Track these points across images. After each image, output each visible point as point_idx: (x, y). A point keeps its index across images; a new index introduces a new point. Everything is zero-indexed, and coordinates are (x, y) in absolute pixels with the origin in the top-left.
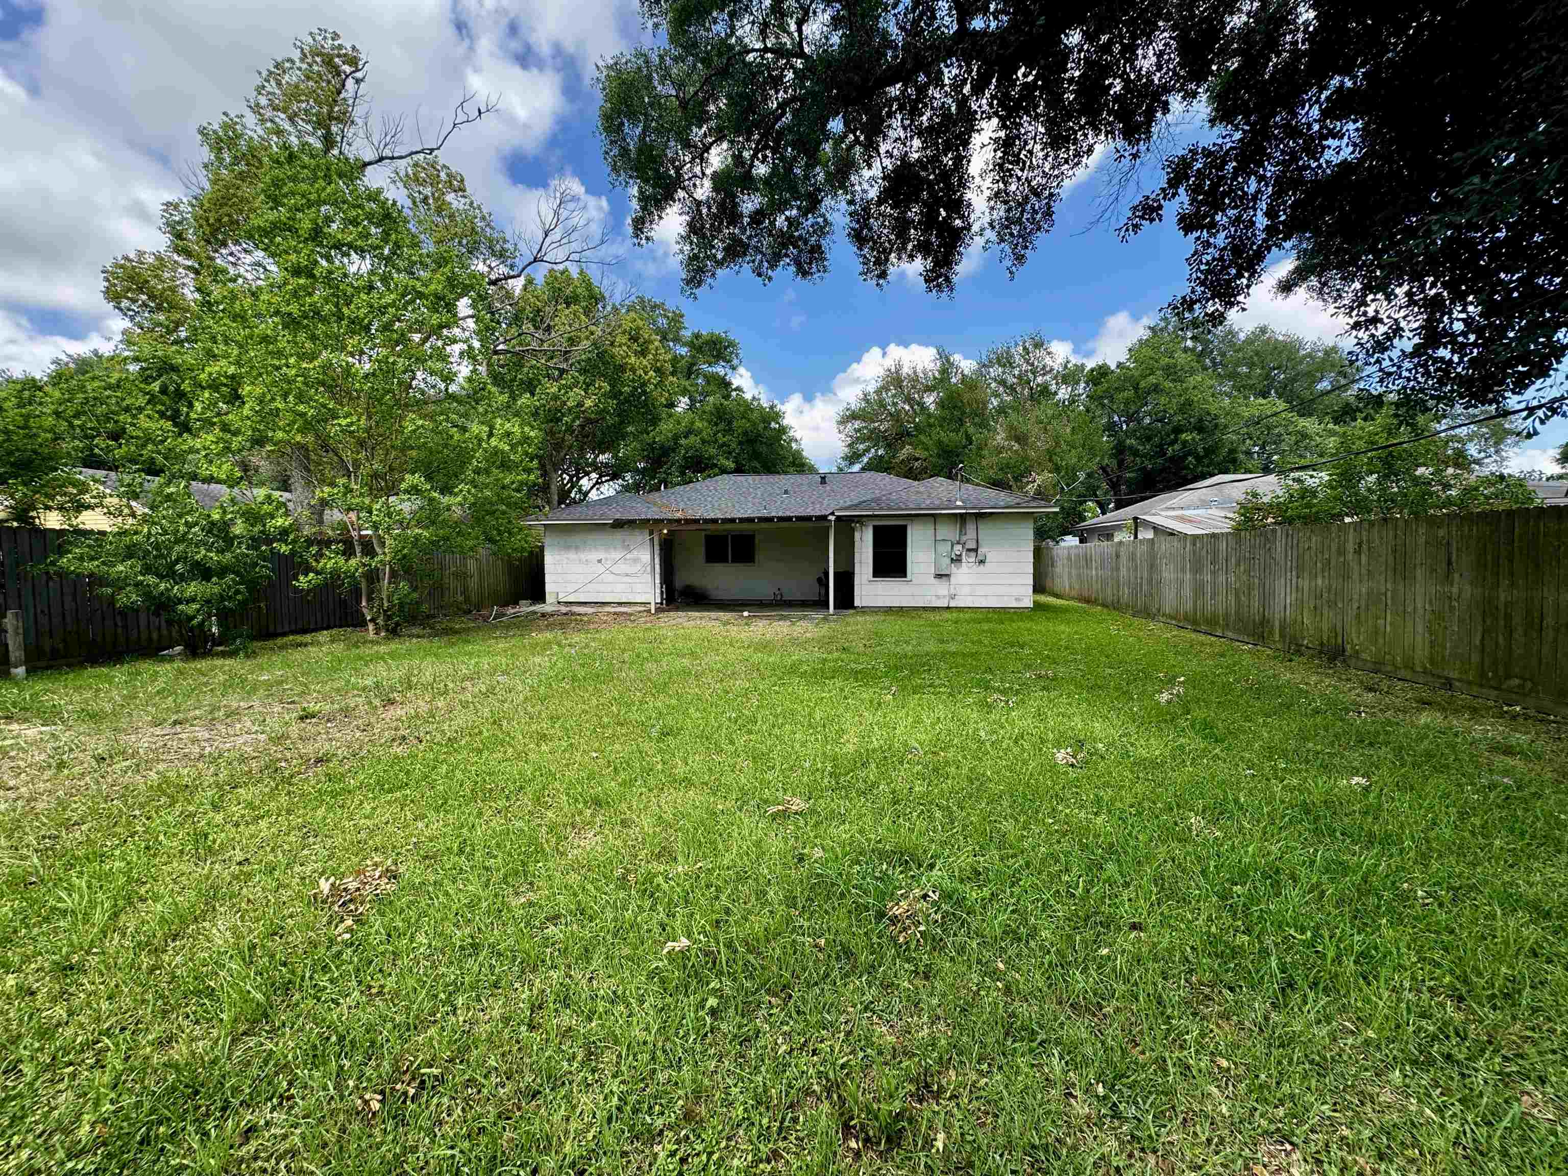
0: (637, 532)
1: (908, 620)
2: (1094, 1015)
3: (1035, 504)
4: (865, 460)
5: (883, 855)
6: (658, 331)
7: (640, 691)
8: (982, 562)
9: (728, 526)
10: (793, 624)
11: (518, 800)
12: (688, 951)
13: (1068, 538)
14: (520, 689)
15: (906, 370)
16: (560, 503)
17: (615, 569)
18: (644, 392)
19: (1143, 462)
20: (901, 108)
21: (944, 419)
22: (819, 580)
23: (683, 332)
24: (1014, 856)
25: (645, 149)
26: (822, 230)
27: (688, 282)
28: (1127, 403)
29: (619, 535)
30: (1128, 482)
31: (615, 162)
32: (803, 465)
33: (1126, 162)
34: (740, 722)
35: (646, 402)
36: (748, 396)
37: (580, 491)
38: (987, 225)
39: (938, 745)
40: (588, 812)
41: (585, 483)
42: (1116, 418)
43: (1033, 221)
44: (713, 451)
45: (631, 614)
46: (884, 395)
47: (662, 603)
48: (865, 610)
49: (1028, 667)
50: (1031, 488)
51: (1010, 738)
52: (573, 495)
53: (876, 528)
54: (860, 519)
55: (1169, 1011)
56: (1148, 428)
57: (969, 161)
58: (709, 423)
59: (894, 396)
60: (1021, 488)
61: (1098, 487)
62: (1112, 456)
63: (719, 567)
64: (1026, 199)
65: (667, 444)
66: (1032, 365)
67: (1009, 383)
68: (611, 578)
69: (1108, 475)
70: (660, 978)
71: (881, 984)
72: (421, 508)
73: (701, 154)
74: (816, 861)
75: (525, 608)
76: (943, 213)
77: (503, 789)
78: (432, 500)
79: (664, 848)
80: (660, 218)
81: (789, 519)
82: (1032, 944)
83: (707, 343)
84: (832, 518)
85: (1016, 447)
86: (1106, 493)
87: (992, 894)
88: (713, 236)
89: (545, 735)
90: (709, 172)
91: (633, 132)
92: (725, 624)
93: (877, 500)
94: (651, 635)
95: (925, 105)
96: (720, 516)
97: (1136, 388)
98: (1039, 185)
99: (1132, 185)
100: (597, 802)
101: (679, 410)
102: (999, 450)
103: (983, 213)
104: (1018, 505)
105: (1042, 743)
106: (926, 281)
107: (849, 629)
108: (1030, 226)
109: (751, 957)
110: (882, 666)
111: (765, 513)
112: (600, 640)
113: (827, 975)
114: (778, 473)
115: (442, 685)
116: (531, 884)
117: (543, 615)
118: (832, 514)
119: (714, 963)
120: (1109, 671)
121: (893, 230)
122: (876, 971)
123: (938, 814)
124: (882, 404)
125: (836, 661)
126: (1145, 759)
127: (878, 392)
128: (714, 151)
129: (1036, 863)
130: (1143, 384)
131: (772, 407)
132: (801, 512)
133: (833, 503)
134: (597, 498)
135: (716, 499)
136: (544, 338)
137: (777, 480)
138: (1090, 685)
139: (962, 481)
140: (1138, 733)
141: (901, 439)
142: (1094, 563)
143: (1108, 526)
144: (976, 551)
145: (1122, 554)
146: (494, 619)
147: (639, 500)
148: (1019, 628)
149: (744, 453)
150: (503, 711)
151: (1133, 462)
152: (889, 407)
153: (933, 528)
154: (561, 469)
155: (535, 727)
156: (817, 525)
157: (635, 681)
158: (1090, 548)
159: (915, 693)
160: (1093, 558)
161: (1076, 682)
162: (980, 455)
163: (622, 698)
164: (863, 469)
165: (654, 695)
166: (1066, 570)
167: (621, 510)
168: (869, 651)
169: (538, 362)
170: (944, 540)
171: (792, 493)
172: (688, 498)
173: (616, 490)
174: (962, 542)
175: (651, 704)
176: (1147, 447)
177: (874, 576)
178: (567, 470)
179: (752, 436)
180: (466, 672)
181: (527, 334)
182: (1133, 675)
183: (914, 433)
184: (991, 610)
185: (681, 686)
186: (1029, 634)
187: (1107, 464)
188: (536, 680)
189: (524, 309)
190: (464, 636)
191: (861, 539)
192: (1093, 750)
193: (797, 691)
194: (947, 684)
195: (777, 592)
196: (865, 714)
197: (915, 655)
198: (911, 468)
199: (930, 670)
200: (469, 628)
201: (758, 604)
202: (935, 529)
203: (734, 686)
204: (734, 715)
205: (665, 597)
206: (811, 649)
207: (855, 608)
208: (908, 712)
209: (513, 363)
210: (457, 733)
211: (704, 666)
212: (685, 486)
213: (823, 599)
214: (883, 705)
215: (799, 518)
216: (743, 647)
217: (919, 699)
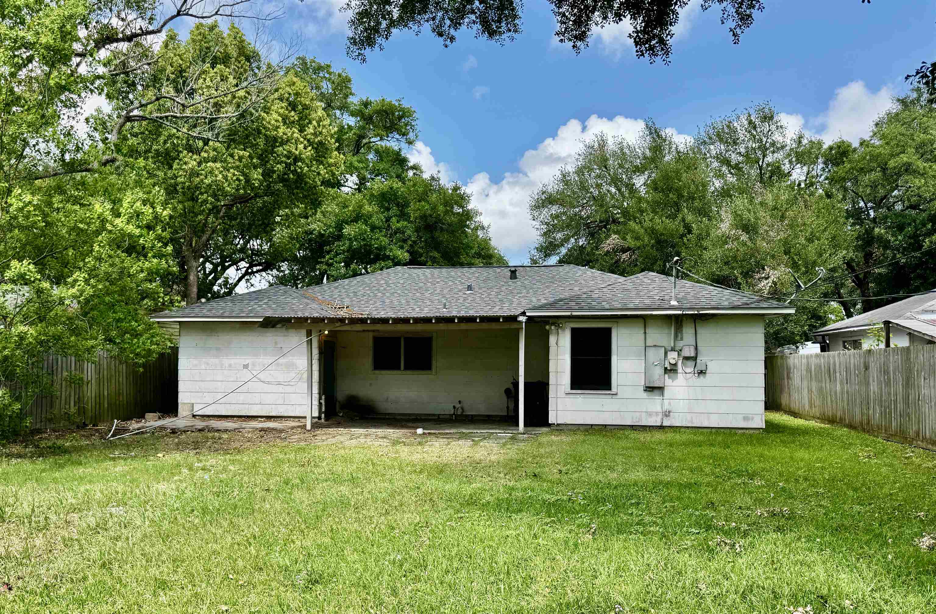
0: (292, 332)
1: (612, 441)
3: (765, 305)
4: (564, 251)
6: (322, 97)
7: (286, 526)
8: (702, 373)
9: (400, 327)
10: (476, 443)
13: (807, 345)
14: (138, 523)
15: (611, 145)
16: (199, 298)
17: (262, 376)
19: (895, 256)
21: (658, 203)
22: (508, 392)
23: (351, 99)
28: (874, 186)
29: (271, 336)
30: (879, 279)
32: (490, 257)
34: (406, 566)
36: (426, 176)
37: (226, 282)
41: (232, 273)
42: (862, 204)
44: (385, 241)
45: (281, 431)
46: (587, 175)
47: (319, 418)
48: (560, 428)
49: (759, 501)
50: (765, 286)
51: (736, 592)
52: (216, 288)
53: (575, 332)
54: (556, 321)
56: (900, 215)
58: (380, 206)
59: (598, 176)
60: (751, 285)
61: (842, 285)
62: (857, 248)
63: (388, 375)
66: (760, 141)
67: (733, 162)
68: (260, 386)
69: (853, 270)
72: (29, 301)
75: (152, 422)
78: (39, 292)
81: (471, 319)
83: (379, 112)
84: (523, 319)
85: (744, 237)
86: (851, 293)
89: (164, 582)
92: (395, 443)
93: (576, 299)
94: (303, 457)
96: (391, 314)
97: (884, 170)
102: (725, 240)
104: (745, 306)
105: (776, 598)
106: (636, 44)
107: (542, 451)
110: (580, 496)
111: (444, 313)
112: (240, 462)
114: (462, 265)
115: (42, 519)
117: (174, 431)
118: (523, 314)
120: (857, 508)
124: (583, 187)
125: (525, 490)
127: (580, 171)
130: (892, 163)
131: (456, 189)
132: (488, 311)
133: (524, 302)
134: (246, 291)
135: (388, 294)
136: (186, 104)
137: (459, 274)
138: (834, 525)
139: (677, 277)
140: (893, 587)
141: (605, 227)
142: (838, 374)
143: (854, 331)
144: (695, 359)
145: (872, 365)
146: (113, 436)
147: (296, 295)
148: (748, 453)
149: (421, 242)
150: (115, 551)
151: (883, 255)
152: (592, 190)
153: (643, 331)
154: (203, 256)
155: (154, 571)
156: (507, 326)
157: (281, 514)
158: (834, 357)
159: (619, 532)
160: (837, 370)
161: (817, 521)
162: (701, 246)
163: (263, 535)
164: (561, 262)
165: (302, 531)
166: (805, 383)
167: (274, 306)
168: (564, 478)
169: (178, 130)
170: (655, 346)
171: (477, 289)
172: (355, 293)
173: (269, 282)
174: (677, 348)
175: (298, 543)
176: (899, 238)
177: (572, 388)
178: (210, 257)
179: (431, 221)
180: (74, 501)
181: (167, 98)
182: (888, 514)
183: (622, 220)
184: (714, 430)
185: (337, 520)
186: (760, 461)
187: (851, 258)
188: (158, 513)
189: (163, 70)
190: (75, 457)
191: (557, 344)
192: (838, 608)
193: (477, 528)
194: (659, 521)
195: (458, 406)
196: (558, 557)
197: (620, 485)
198: (617, 262)
199: (638, 504)
200: (82, 446)
201: (434, 420)
202: (645, 333)
203: (401, 520)
204: (399, 557)
205: (323, 409)
206: (496, 474)
207: (549, 425)
208: (611, 557)
209: (150, 131)
210: (56, 579)
211: (366, 495)
212: (351, 279)
213: (512, 413)
214: (580, 547)
215: (484, 319)
216: (415, 471)
217: (625, 540)
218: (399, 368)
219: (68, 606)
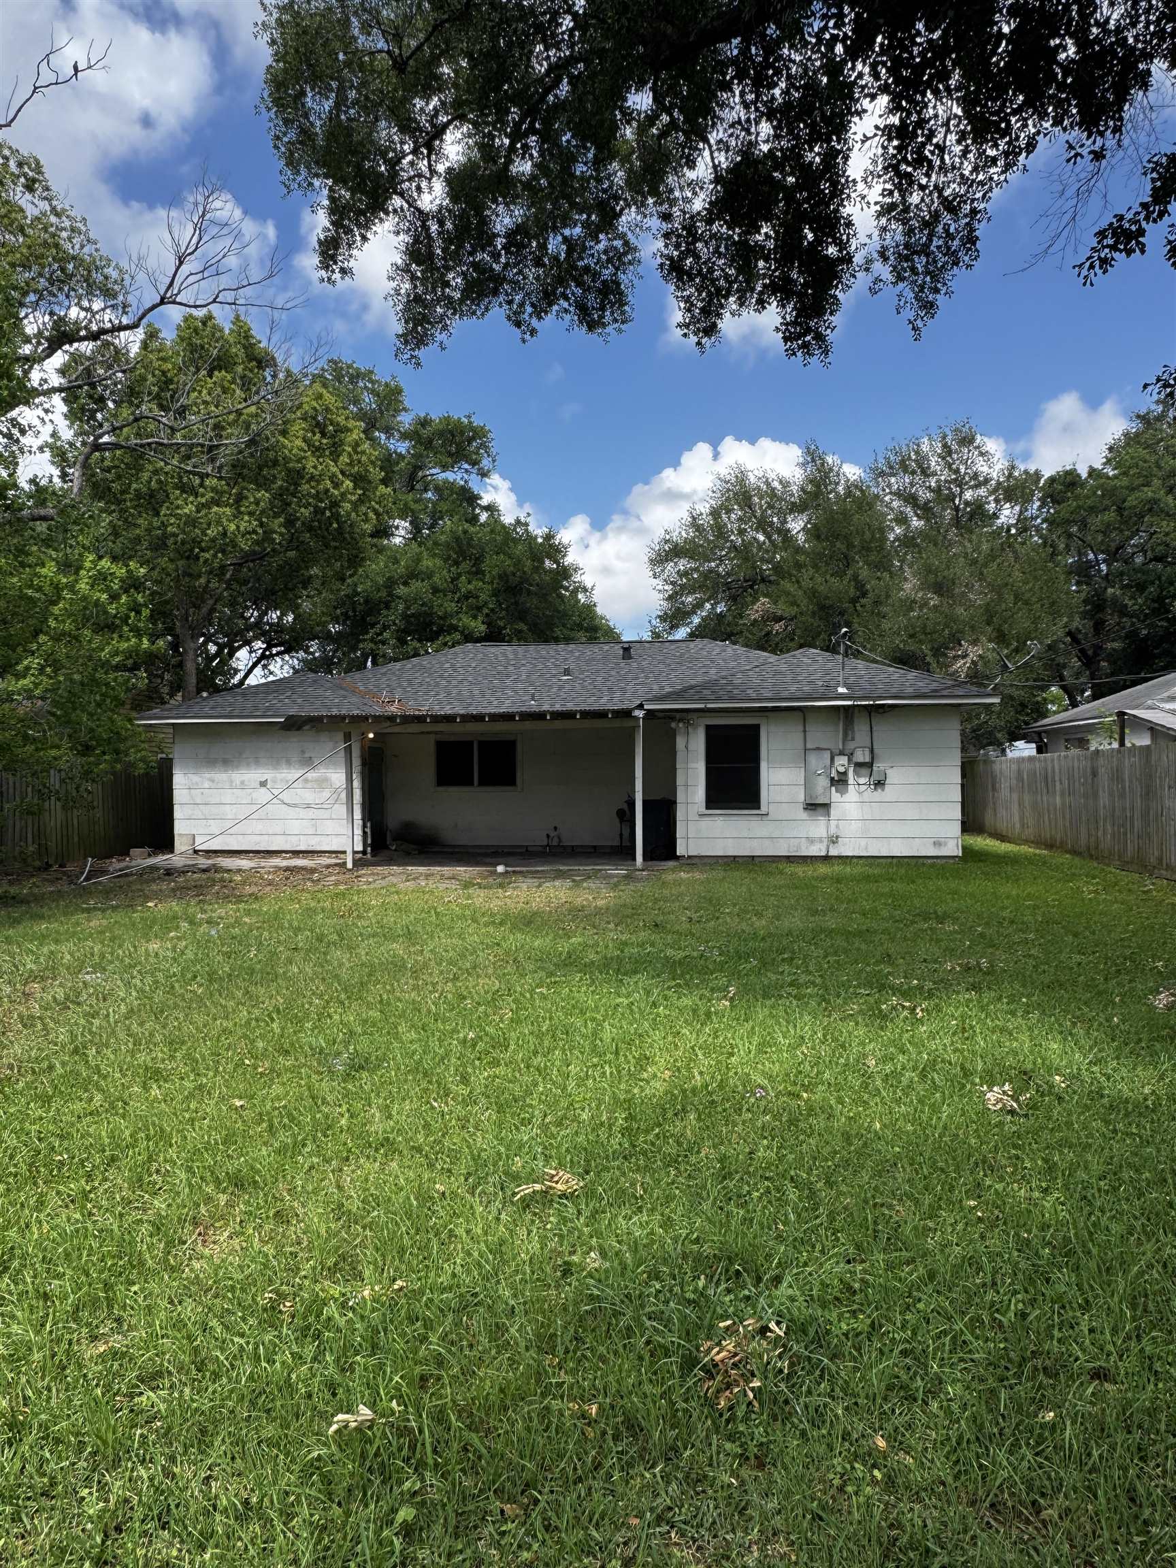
0: (324, 736)
1: (761, 878)
2: (1028, 1522)
3: (961, 692)
4: (696, 620)
5: (701, 1264)
6: (362, 416)
7: (321, 997)
8: (880, 784)
9: (472, 727)
10: (577, 884)
11: (105, 1179)
12: (370, 1428)
13: (1020, 744)
14: (122, 994)
16: (199, 691)
17: (285, 796)
18: (336, 516)
19: (1133, 624)
20: (741, 76)
21: (820, 555)
22: (620, 814)
23: (401, 417)
24: (911, 1261)
25: (338, 130)
26: (622, 256)
27: (405, 338)
28: (1107, 531)
29: (294, 742)
30: (1113, 656)
31: (292, 154)
33: (1085, 163)
34: (480, 1046)
35: (340, 530)
36: (508, 519)
38: (875, 255)
39: (798, 1082)
40: (223, 1199)
41: (244, 657)
42: (1091, 556)
43: (948, 252)
44: (451, 607)
45: (313, 871)
46: (724, 519)
47: (364, 852)
48: (693, 862)
49: (950, 952)
50: (961, 666)
51: (914, 1069)
53: (710, 732)
54: (684, 716)
55: (1147, 1512)
56: (1141, 570)
57: (846, 158)
58: (446, 560)
59: (740, 520)
60: (943, 666)
61: (1064, 666)
62: (1084, 615)
63: (454, 793)
64: (936, 216)
65: (376, 596)
66: (957, 471)
67: (922, 501)
68: (281, 811)
69: (1080, 645)
70: (323, 1476)
71: (687, 1477)
73: (430, 141)
74: (590, 1275)
75: (141, 859)
76: (810, 236)
77: (82, 1162)
79: (343, 1258)
80: (364, 238)
81: (569, 715)
82: (934, 1406)
83: (441, 434)
84: (640, 714)
85: (934, 600)
86: (1077, 675)
87: (872, 1325)
88: (448, 269)
89: (157, 1072)
90: (441, 168)
91: (319, 106)
92: (467, 885)
93: (711, 685)
94: (344, 905)
95: (778, 72)
96: (459, 710)
97: (1120, 510)
98: (956, 195)
99: (1095, 200)
100: (238, 1183)
101: (397, 540)
102: (910, 604)
103: (870, 236)
104: (934, 694)
105: (965, 1075)
106: (786, 339)
107: (666, 892)
108: (942, 259)
109: (474, 1438)
110: (716, 952)
111: (532, 706)
112: (258, 913)
113: (597, 1466)
114: (557, 640)
116: (119, 1320)
117: (169, 872)
118: (641, 706)
119: (413, 1447)
120: (1077, 958)
121: (733, 261)
122: (679, 1456)
123: (792, 1194)
124: (721, 533)
125: (642, 945)
126: (1127, 1101)
127: (715, 513)
128: (449, 137)
129: (944, 1272)
130: (1132, 501)
131: (549, 537)
132: (592, 704)
133: (642, 691)
134: (263, 681)
135: (454, 682)
136: (176, 426)
137: (552, 653)
138: (1046, 981)
139: (846, 655)
140: (1118, 1058)
141: (751, 587)
142: (1058, 784)
143: (1079, 726)
144: (870, 765)
145: (1102, 771)
146: (87, 879)
147: (329, 685)
148: (938, 890)
149: (502, 609)
150: (90, 1032)
151: (1118, 624)
152: (733, 537)
153: (801, 728)
154: (203, 635)
155: (142, 1058)
156: (617, 723)
157: (312, 980)
158: (1053, 760)
159: (766, 996)
160: (1057, 778)
161: (1024, 976)
162: (878, 614)
163: (289, 1008)
164: (692, 636)
165: (342, 1003)
166: (1015, 796)
167: (299, 701)
168: (696, 929)
169: (167, 464)
170: (818, 749)
171: (577, 674)
172: (410, 682)
173: (294, 668)
174: (847, 752)
175: (336, 1017)
176: (1140, 601)
177: (708, 808)
178: (213, 635)
179: (514, 581)
180: (34, 967)
181: (147, 418)
182: (1116, 965)
183: (772, 578)
184: (895, 861)
185: (388, 987)
186: (953, 900)
187: (1077, 629)
188: (149, 980)
189: (143, 379)
190: (35, 908)
191: (686, 747)
192: (1045, 1086)
193: (576, 994)
194: (818, 981)
195: (552, 834)
196: (684, 1031)
197: (770, 935)
198: (768, 634)
199: (792, 959)
200: (44, 894)
201: (521, 854)
202: (805, 731)
203: (474, 987)
204: (471, 1035)
205: (369, 841)
206: (603, 925)
207: (677, 858)
208: (753, 1028)
209: (126, 464)
210: (12, 1069)
211: (428, 955)
212: (405, 662)
213: (626, 843)
214: (714, 1017)
215: (586, 714)
216: (493, 922)
217: (773, 1007)
218: (469, 783)
219: (28, 1104)
